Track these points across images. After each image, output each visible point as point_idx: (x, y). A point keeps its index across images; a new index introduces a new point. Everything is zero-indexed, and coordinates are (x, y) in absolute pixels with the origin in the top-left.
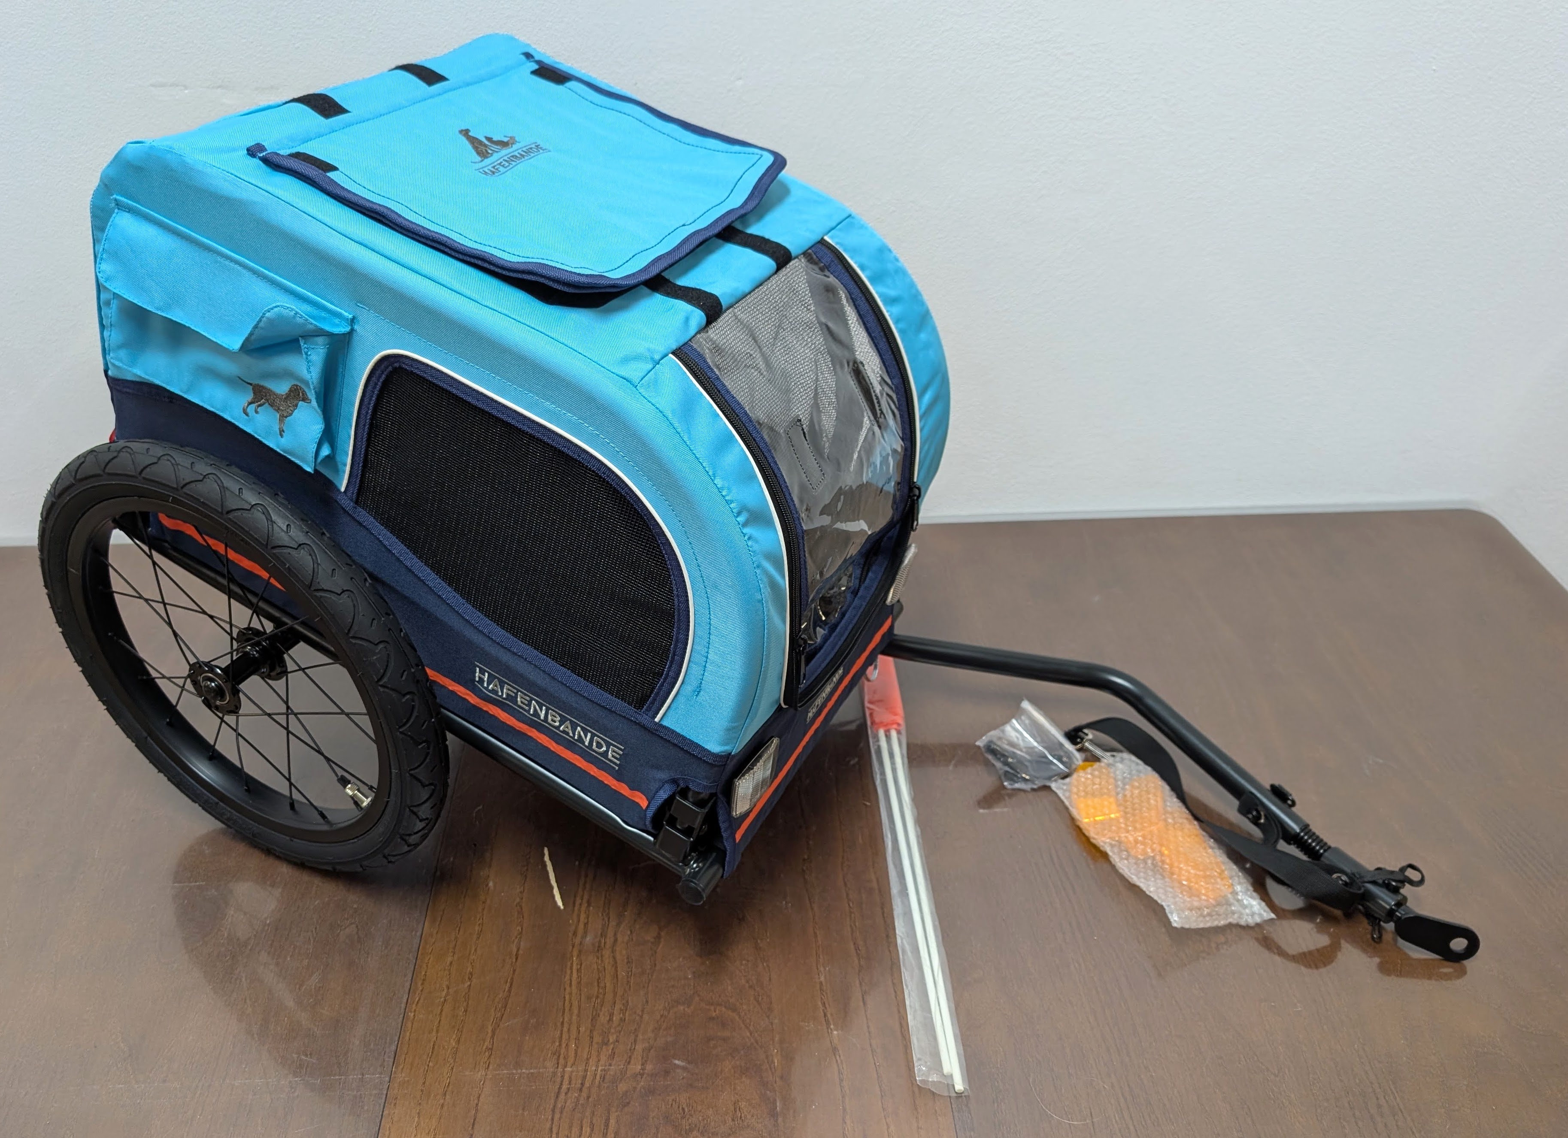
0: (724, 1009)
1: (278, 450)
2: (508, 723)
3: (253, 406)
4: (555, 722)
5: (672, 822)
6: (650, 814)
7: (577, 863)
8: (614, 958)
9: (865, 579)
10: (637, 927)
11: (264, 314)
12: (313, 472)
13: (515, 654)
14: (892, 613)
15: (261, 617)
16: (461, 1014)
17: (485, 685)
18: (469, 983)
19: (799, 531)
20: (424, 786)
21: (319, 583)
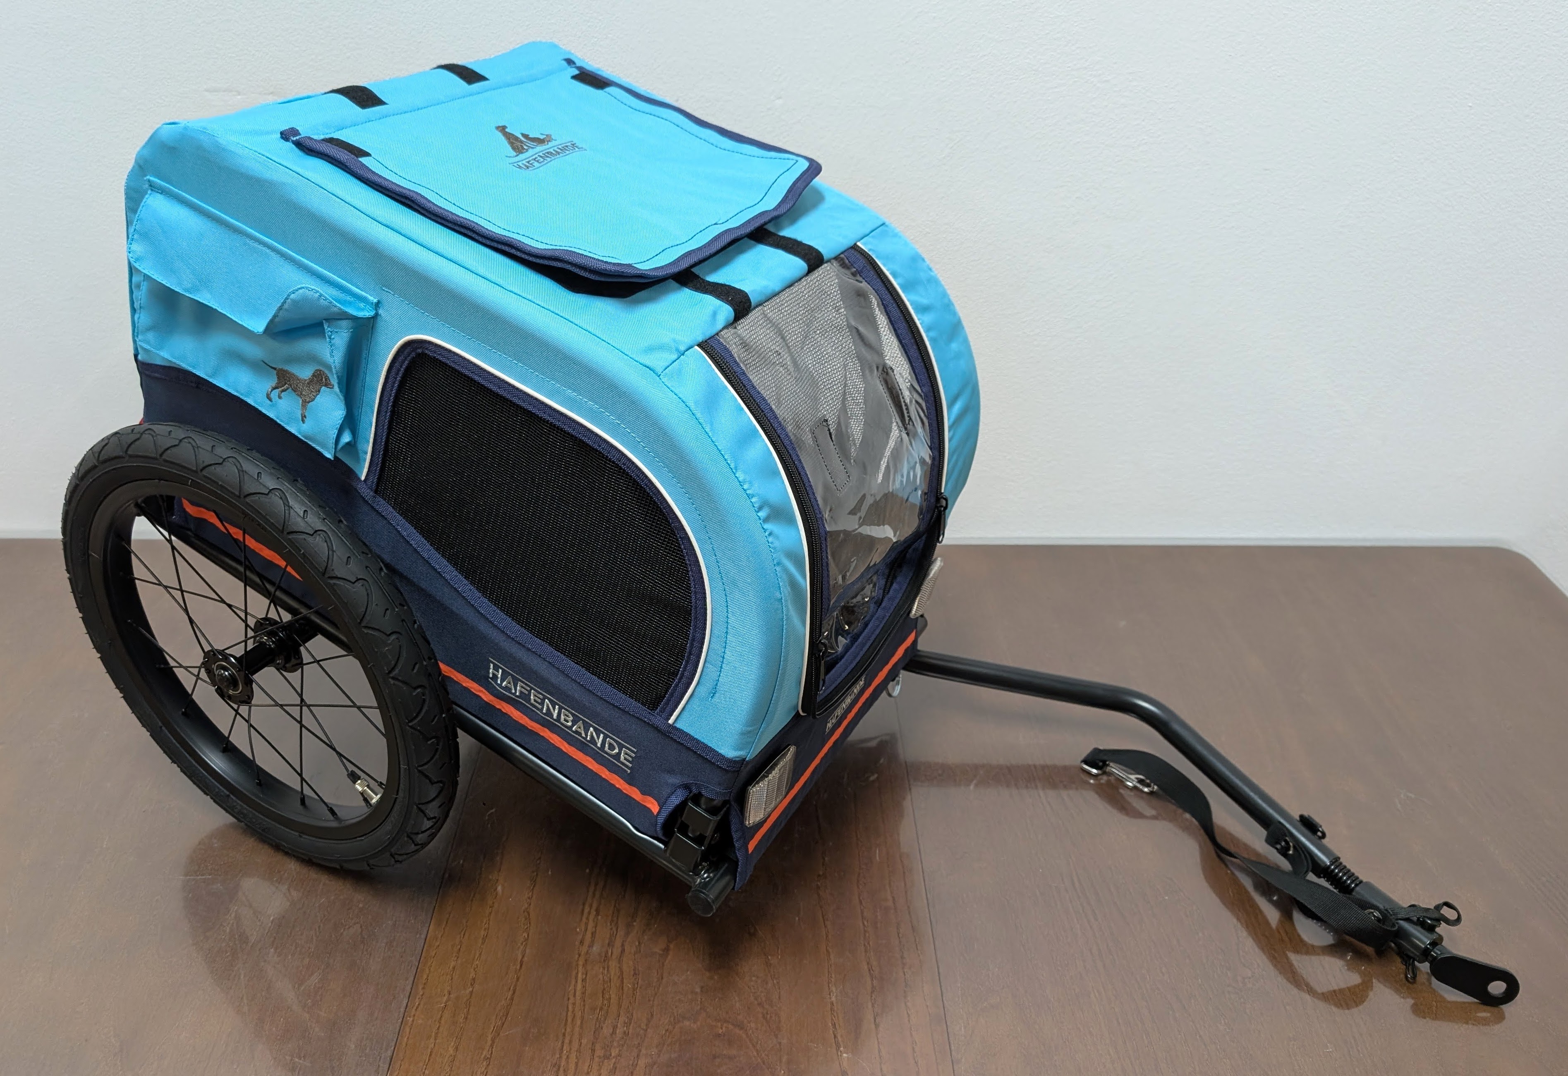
0: (731, 1027)
1: (299, 436)
2: (521, 721)
3: (277, 391)
4: (568, 722)
5: (684, 830)
6: (661, 820)
7: (588, 871)
8: (621, 969)
9: (889, 591)
10: (646, 937)
11: (289, 296)
12: (332, 459)
13: (529, 650)
14: (916, 628)
15: (278, 607)
16: (461, 1020)
17: (499, 682)
18: (471, 989)
19: (823, 534)
20: (432, 783)
21: (333, 570)
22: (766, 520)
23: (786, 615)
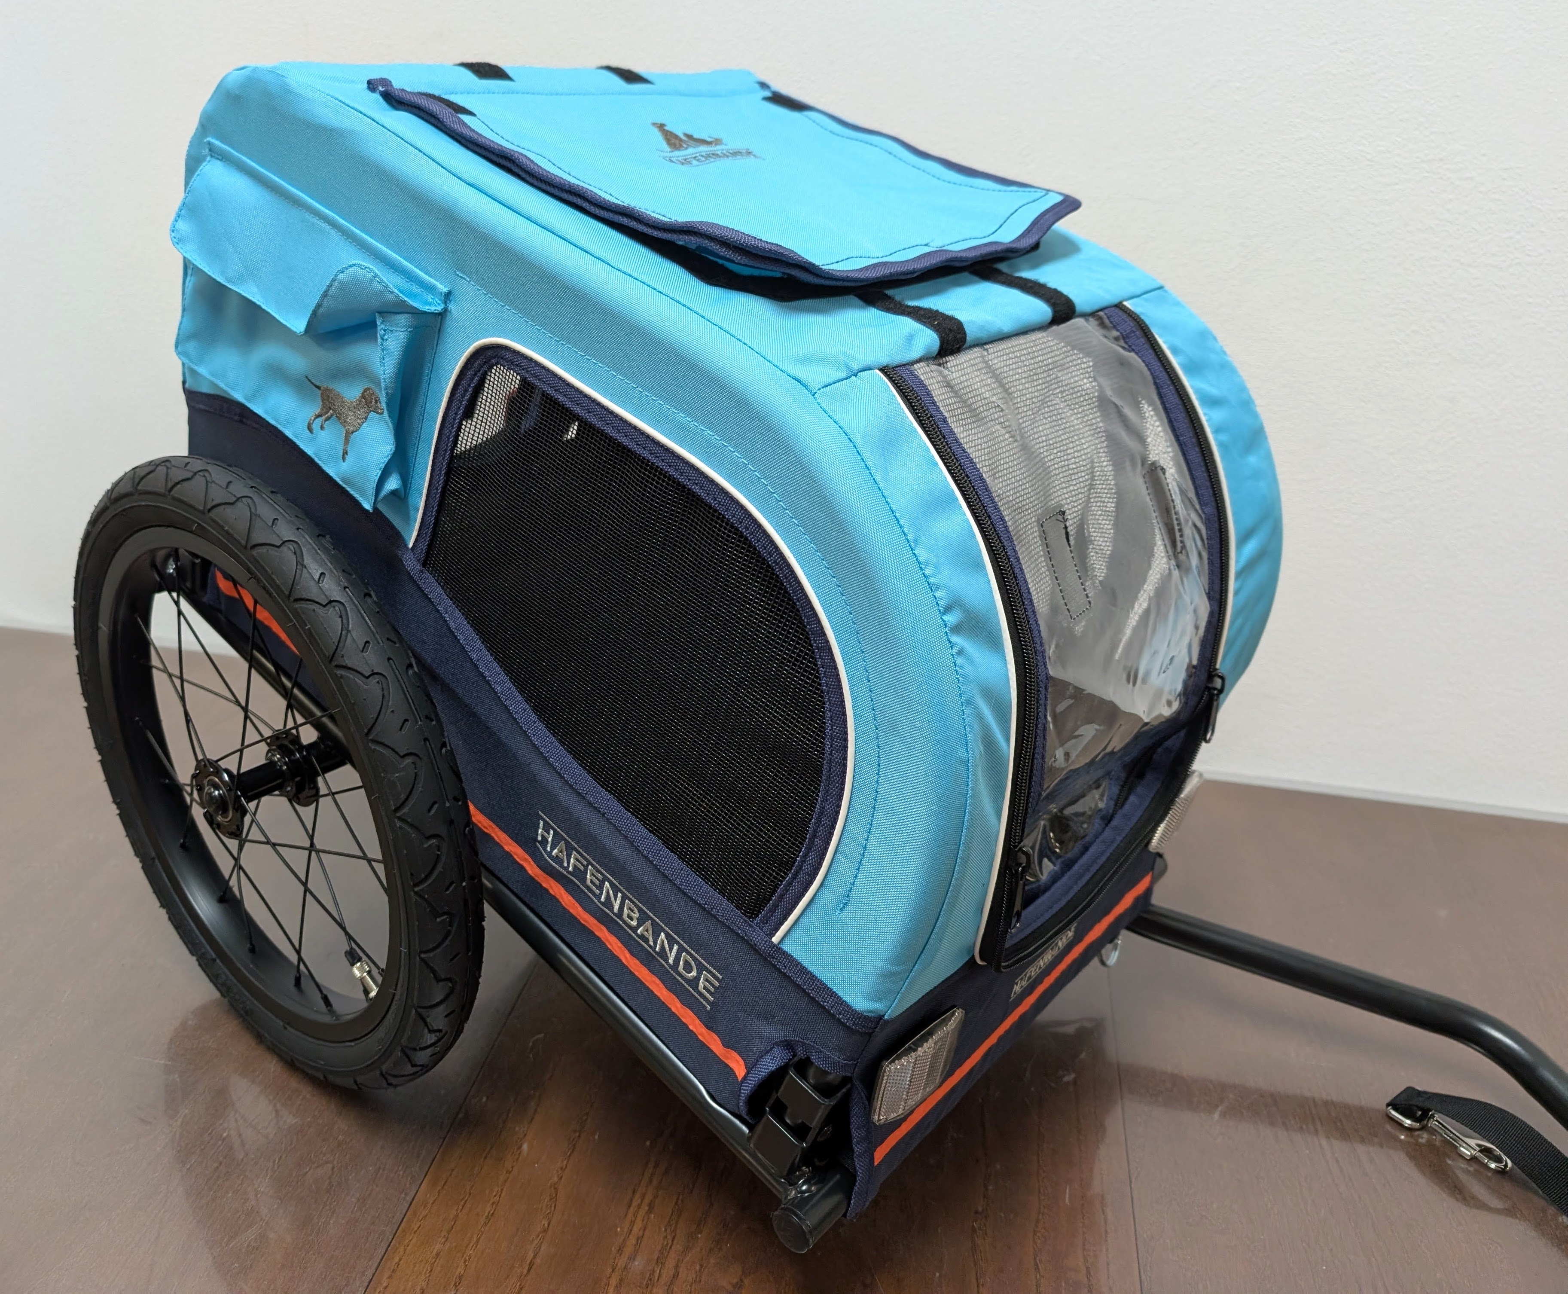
1: (338, 480)
2: (571, 911)
3: (320, 420)
4: (632, 919)
5: (779, 1111)
6: (746, 1090)
9: (1123, 805)
10: (712, 1261)
11: (336, 276)
12: (371, 511)
13: (590, 804)
14: (1152, 869)
17: (549, 849)
19: (1043, 677)
20: (438, 980)
21: (343, 656)
22: (957, 629)
23: (972, 789)
